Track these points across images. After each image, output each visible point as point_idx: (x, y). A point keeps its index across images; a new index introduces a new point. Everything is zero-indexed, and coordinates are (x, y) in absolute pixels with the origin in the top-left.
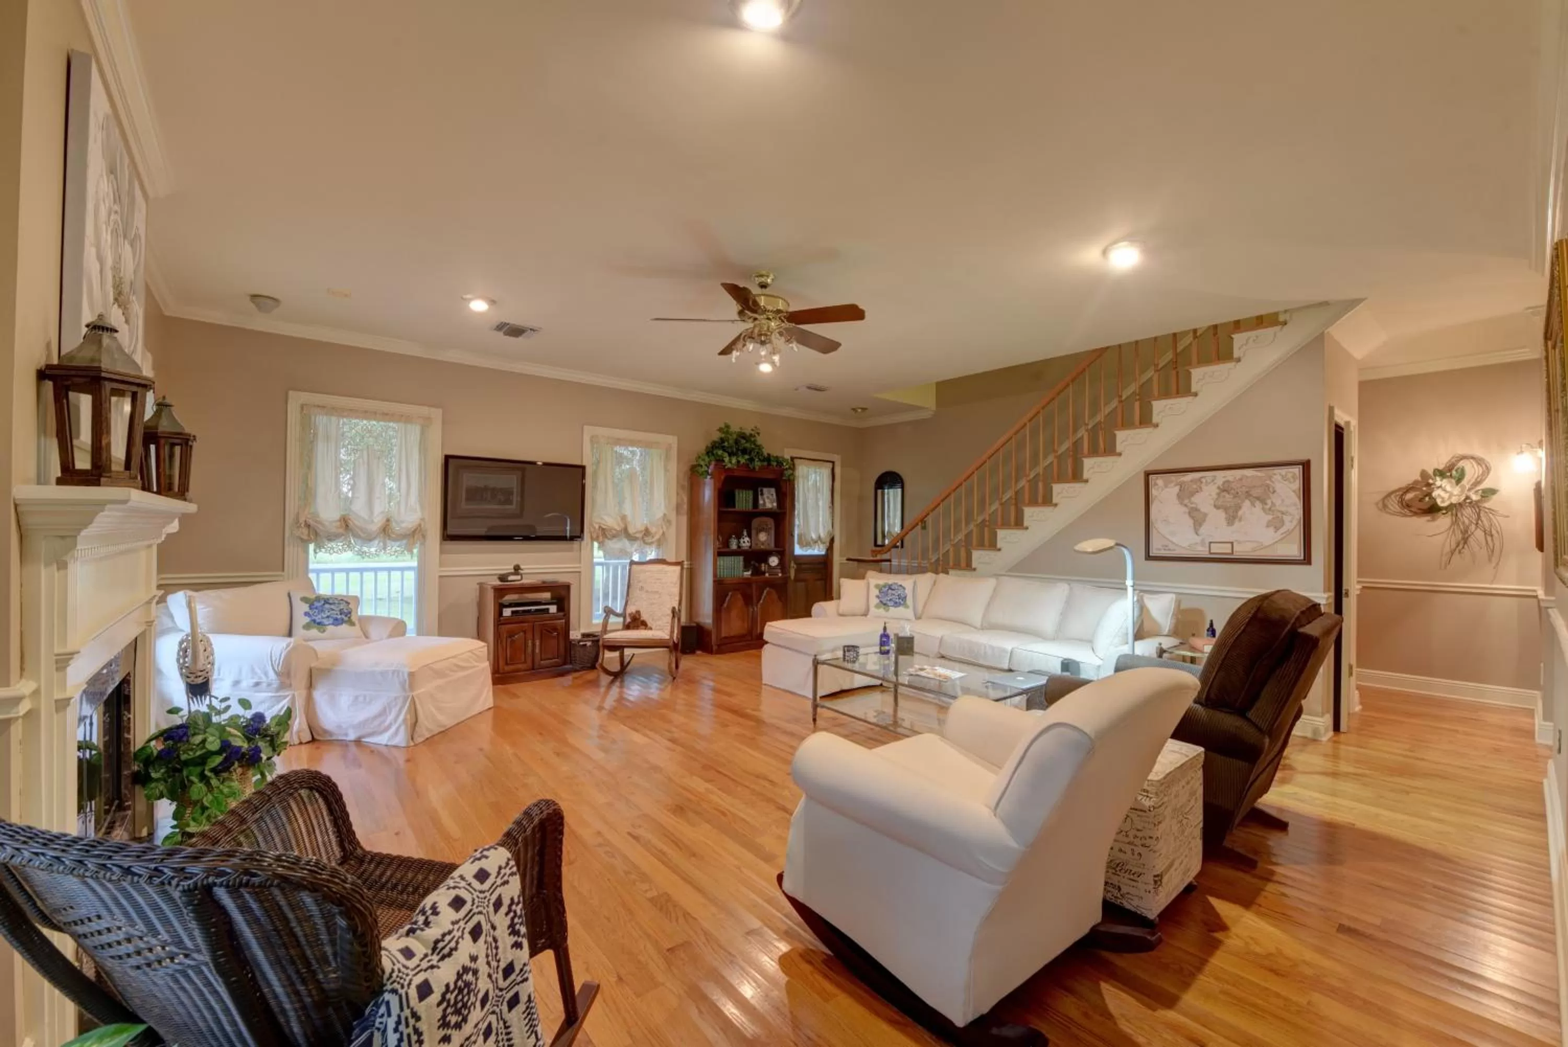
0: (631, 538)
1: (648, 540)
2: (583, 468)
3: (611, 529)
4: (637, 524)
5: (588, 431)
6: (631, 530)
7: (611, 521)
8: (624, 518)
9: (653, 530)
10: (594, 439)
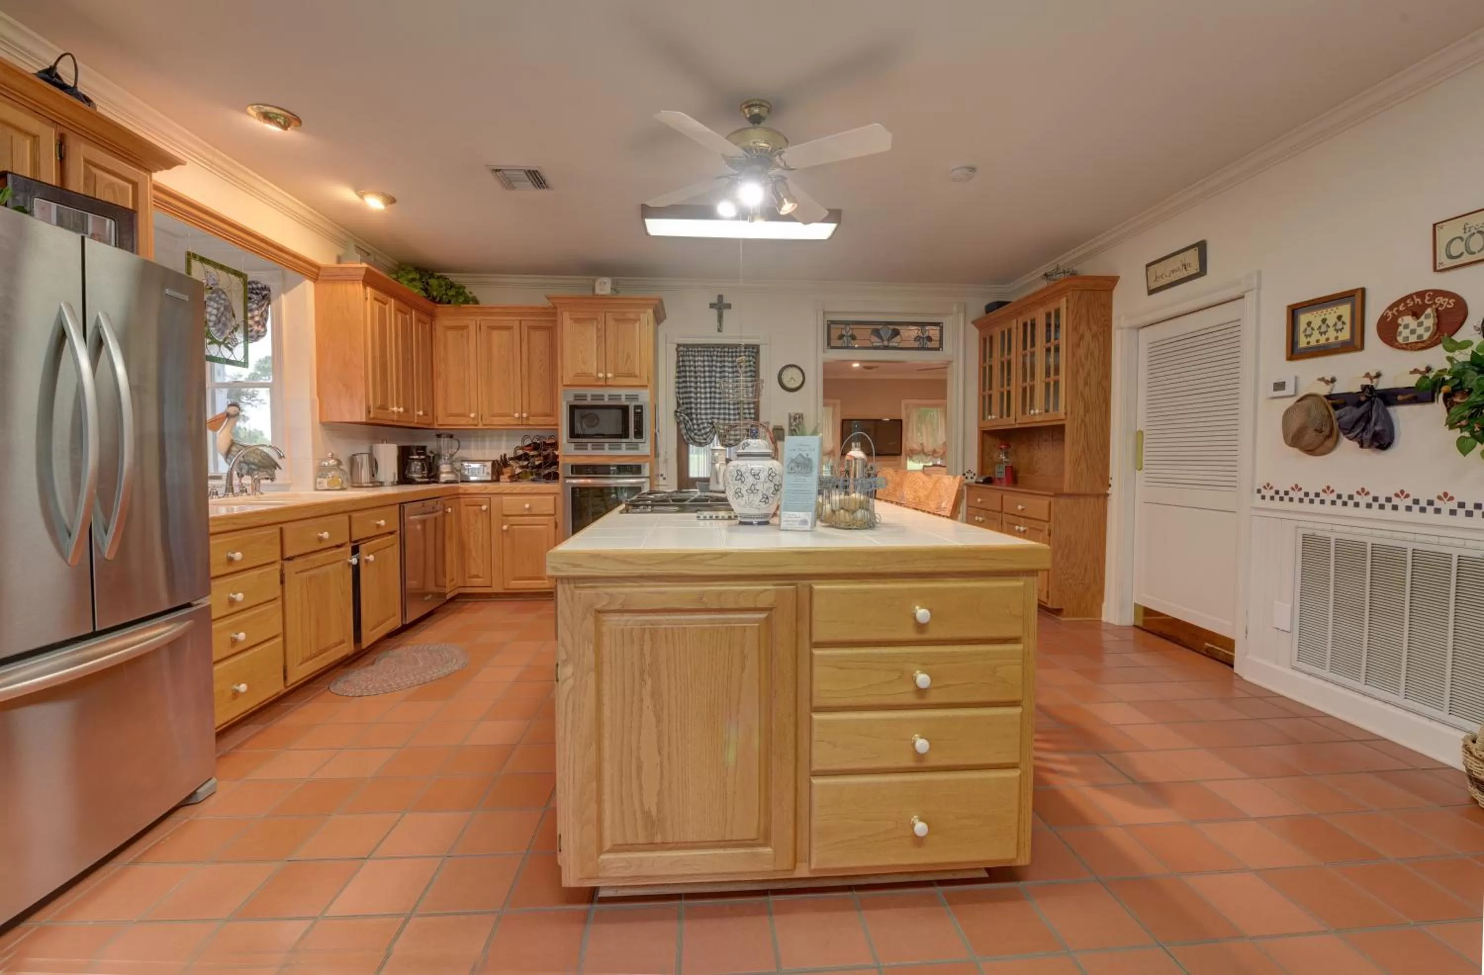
0: (926, 454)
1: (936, 455)
2: (901, 421)
3: (916, 450)
4: (929, 447)
5: (904, 402)
6: (926, 450)
7: (916, 446)
8: (922, 444)
9: (938, 450)
10: (907, 406)
